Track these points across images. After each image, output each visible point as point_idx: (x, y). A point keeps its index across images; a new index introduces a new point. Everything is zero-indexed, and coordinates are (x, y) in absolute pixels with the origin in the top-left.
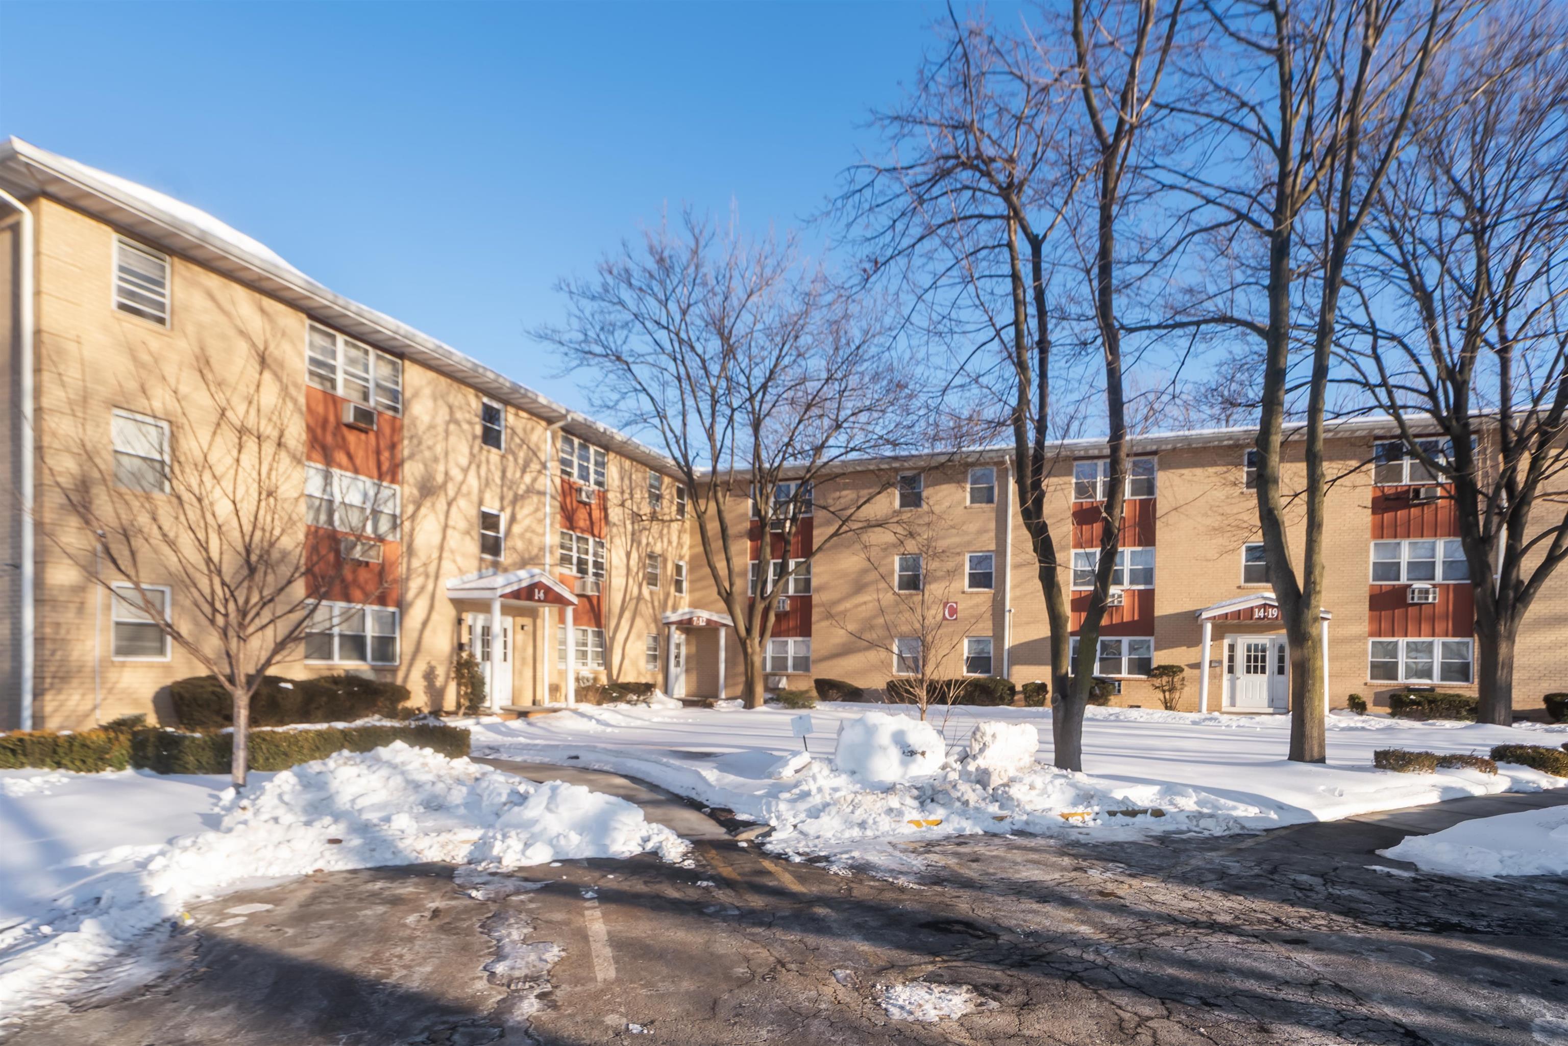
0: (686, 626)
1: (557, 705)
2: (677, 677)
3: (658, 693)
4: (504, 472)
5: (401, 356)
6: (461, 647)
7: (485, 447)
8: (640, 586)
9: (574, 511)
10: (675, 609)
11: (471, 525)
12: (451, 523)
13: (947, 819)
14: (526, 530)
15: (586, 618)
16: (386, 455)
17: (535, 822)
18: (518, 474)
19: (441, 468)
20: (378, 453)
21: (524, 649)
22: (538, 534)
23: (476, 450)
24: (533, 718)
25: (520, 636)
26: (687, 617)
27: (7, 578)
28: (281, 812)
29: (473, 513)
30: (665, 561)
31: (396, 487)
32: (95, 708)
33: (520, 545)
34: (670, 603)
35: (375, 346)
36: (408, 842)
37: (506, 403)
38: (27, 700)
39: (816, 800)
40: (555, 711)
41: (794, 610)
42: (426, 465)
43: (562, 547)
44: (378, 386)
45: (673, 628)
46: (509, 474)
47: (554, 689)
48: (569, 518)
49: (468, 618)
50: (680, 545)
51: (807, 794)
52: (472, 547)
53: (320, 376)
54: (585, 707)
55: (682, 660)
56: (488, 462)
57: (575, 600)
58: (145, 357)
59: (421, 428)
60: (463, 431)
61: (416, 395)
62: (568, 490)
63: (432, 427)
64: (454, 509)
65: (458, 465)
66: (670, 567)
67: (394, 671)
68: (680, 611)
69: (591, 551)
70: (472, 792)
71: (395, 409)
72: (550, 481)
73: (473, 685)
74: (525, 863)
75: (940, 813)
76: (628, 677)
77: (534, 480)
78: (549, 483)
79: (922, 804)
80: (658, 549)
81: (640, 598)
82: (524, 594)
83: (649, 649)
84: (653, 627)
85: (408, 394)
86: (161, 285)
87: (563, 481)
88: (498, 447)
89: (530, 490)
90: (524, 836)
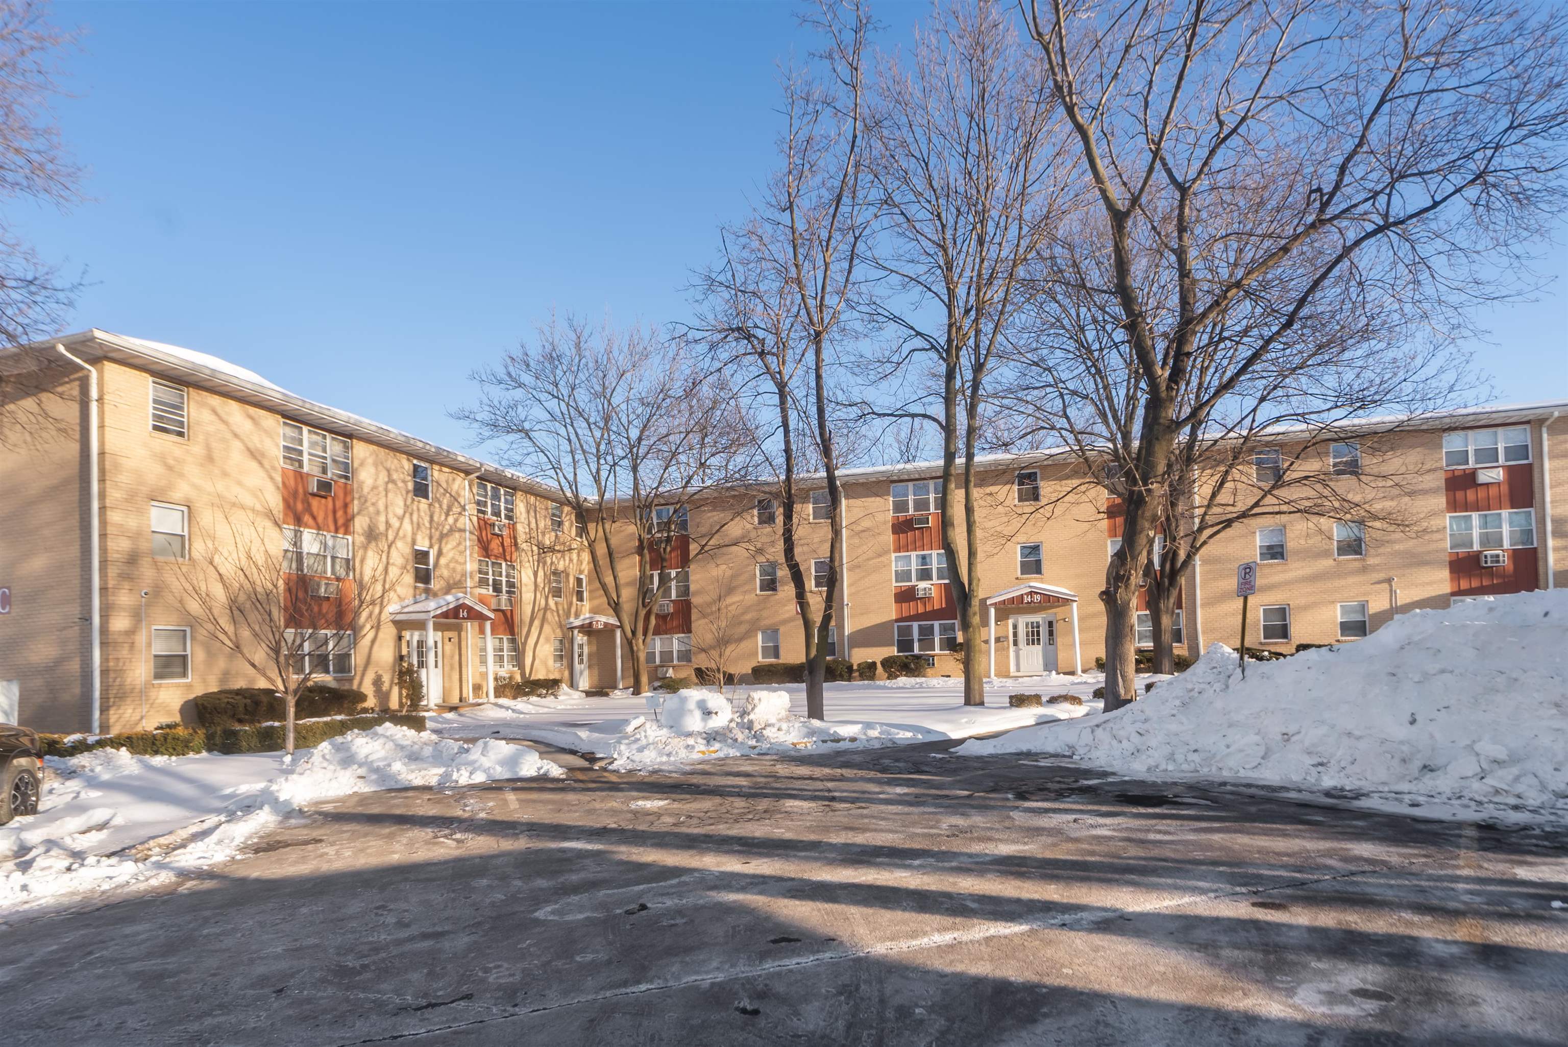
0: (587, 629)
1: (480, 701)
2: (581, 673)
3: (564, 687)
4: (431, 517)
5: (350, 436)
6: (401, 658)
7: (416, 499)
8: (547, 598)
9: (489, 542)
10: (577, 616)
11: (407, 561)
12: (391, 561)
13: (721, 749)
14: (450, 561)
15: (501, 629)
16: (340, 514)
17: (474, 762)
18: (443, 517)
19: (382, 519)
20: (335, 512)
21: (452, 657)
22: (460, 564)
23: (409, 501)
24: (462, 711)
25: (448, 647)
26: (587, 621)
27: (77, 628)
28: (325, 764)
29: (407, 551)
30: (568, 575)
31: (350, 538)
32: (142, 718)
33: (446, 573)
34: (573, 610)
35: (331, 431)
36: (403, 776)
37: (432, 462)
38: (97, 714)
39: (644, 742)
40: (480, 705)
41: (677, 612)
42: (371, 518)
43: (480, 572)
44: (334, 461)
45: (576, 632)
46: (436, 518)
47: (477, 688)
48: (485, 548)
49: (407, 635)
50: (580, 562)
51: (639, 740)
52: (409, 578)
53: (290, 458)
54: (502, 701)
55: (585, 658)
56: (418, 510)
57: (491, 615)
58: (171, 462)
59: (366, 490)
60: (399, 488)
61: (362, 464)
62: (484, 525)
63: (374, 488)
64: (393, 549)
65: (395, 515)
66: (572, 580)
67: (351, 680)
68: (582, 617)
69: (504, 573)
70: (435, 749)
71: (347, 478)
72: (469, 520)
73: (413, 687)
74: (471, 782)
75: (717, 746)
76: (540, 674)
77: (456, 520)
78: (468, 521)
79: (708, 742)
80: (561, 567)
81: (546, 608)
82: (451, 614)
83: (556, 650)
84: (558, 631)
85: (356, 465)
86: (182, 409)
87: (479, 519)
88: (427, 497)
89: (452, 531)
90: (470, 769)
